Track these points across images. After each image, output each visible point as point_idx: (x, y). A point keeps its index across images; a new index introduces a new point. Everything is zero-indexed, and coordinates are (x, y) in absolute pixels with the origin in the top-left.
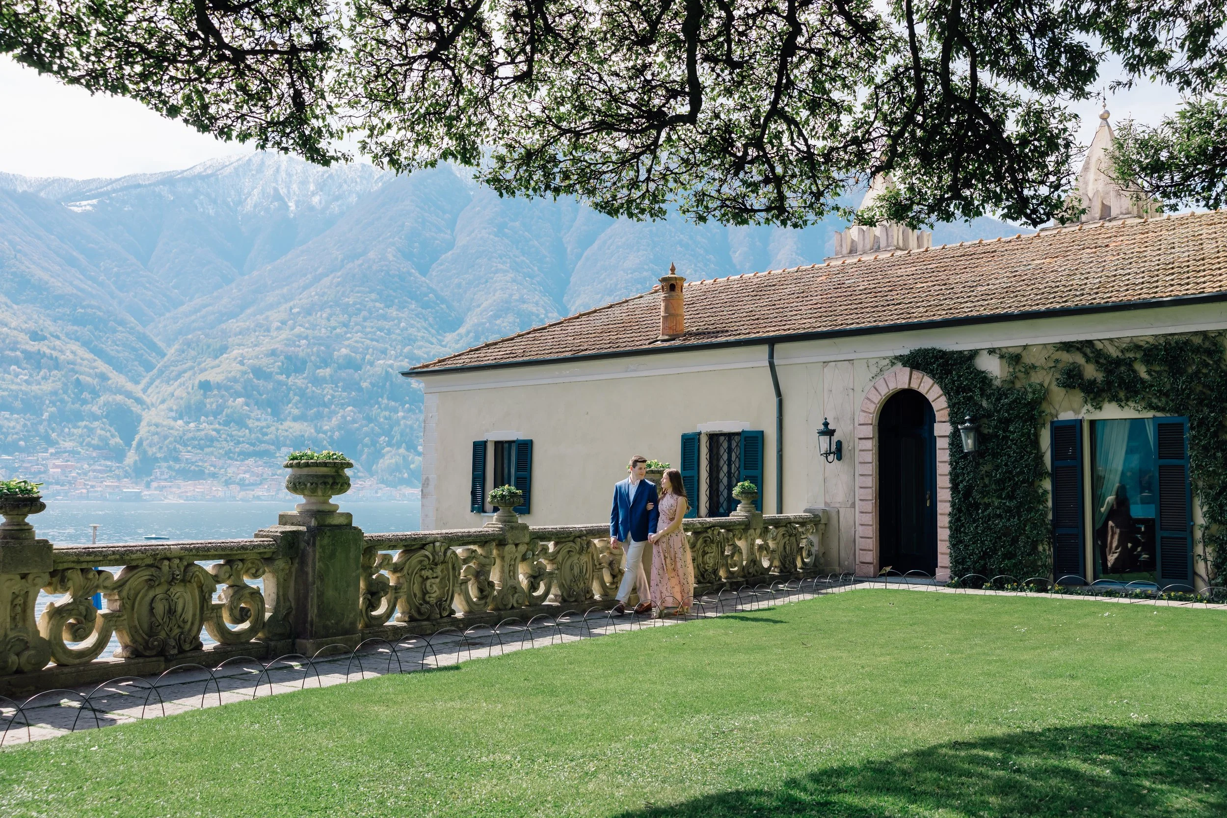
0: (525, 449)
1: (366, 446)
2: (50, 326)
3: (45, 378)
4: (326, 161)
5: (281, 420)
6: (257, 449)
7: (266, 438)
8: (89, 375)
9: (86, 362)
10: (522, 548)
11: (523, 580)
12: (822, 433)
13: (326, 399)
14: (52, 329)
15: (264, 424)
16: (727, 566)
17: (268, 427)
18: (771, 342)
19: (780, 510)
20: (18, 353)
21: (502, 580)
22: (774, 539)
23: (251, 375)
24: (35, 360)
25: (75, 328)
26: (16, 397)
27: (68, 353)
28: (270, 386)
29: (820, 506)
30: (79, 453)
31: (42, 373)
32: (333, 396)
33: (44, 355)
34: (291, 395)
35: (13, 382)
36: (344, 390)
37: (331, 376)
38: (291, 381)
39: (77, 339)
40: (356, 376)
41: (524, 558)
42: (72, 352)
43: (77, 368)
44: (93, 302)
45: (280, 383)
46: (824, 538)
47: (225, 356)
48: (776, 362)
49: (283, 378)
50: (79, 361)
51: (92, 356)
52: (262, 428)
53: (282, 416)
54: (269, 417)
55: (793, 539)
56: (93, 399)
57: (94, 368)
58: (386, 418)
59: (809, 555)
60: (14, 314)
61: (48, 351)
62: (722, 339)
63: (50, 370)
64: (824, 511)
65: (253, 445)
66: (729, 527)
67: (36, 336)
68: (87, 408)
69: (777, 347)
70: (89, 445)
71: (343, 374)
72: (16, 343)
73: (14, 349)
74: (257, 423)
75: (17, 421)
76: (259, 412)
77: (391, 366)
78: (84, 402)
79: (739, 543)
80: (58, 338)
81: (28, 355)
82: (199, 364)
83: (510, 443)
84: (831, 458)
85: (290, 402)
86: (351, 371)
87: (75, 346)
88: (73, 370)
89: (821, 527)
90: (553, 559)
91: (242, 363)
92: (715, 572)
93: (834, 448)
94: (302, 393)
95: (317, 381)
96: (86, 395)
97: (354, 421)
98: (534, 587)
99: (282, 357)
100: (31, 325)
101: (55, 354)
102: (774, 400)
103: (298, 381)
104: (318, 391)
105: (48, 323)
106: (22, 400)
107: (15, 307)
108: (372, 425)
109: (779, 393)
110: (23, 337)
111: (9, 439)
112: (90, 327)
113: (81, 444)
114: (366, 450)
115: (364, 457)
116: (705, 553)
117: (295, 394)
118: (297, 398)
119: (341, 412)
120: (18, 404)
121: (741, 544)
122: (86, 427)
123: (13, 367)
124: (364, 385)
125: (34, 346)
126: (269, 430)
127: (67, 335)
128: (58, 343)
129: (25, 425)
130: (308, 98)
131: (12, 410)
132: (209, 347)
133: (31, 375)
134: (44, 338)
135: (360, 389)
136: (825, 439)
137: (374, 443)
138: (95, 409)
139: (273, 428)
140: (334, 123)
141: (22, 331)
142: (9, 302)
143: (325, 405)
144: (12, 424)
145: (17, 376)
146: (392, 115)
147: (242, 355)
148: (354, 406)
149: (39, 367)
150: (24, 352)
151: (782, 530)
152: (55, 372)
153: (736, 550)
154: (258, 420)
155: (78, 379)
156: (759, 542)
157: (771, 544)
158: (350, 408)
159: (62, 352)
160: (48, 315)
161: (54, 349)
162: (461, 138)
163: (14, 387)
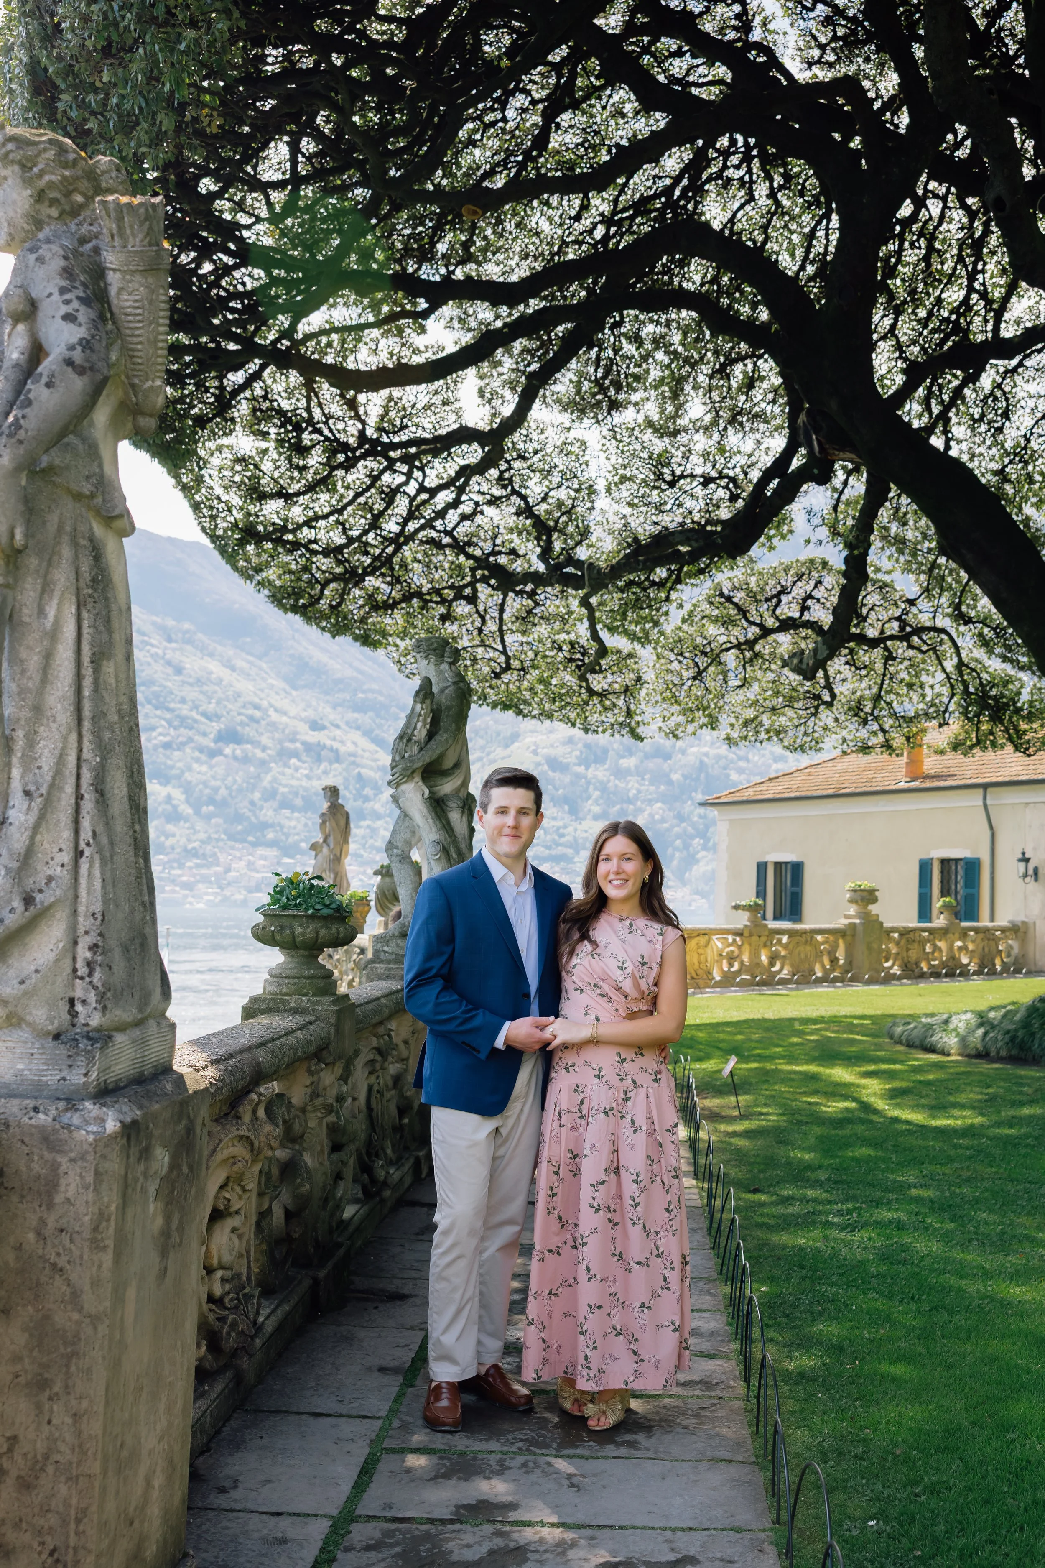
0: (797, 869)
1: (676, 849)
2: (332, 715)
3: (325, 772)
4: (641, 739)
5: (579, 819)
6: (553, 852)
7: (563, 840)
8: (371, 768)
9: (367, 754)
10: (763, 939)
11: (764, 959)
12: (1020, 860)
13: (631, 795)
14: (332, 717)
15: (560, 823)
16: (928, 961)
17: (565, 827)
18: (985, 786)
19: (992, 919)
20: (298, 745)
21: (750, 959)
22: (973, 942)
23: (546, 767)
24: (315, 752)
25: (356, 715)
26: (296, 794)
27: (349, 744)
28: (567, 779)
29: (1020, 918)
30: (362, 856)
31: (322, 767)
32: (639, 791)
33: (324, 747)
34: (591, 788)
35: (293, 777)
36: (651, 784)
37: (636, 767)
38: (590, 773)
39: (358, 728)
40: (666, 766)
41: (765, 946)
42: (354, 743)
43: (358, 760)
44: (375, 686)
45: (578, 776)
46: (1023, 942)
47: (516, 744)
48: (989, 802)
49: (581, 769)
50: (360, 752)
51: (373, 747)
52: (558, 829)
53: (581, 815)
54: (567, 816)
55: (992, 943)
56: (376, 795)
57: (376, 760)
58: (700, 817)
59: (1009, 955)
60: (293, 701)
61: (328, 743)
62: (949, 783)
63: (331, 763)
64: (1023, 922)
65: (548, 848)
66: (931, 931)
67: (316, 726)
68: (369, 805)
69: (989, 790)
70: (373, 847)
71: (651, 764)
72: (295, 733)
73: (293, 741)
74: (553, 823)
75: (298, 820)
76: (555, 810)
77: (706, 754)
78: (367, 799)
79: (939, 944)
80: (338, 726)
81: (308, 747)
82: (488, 754)
83: (786, 863)
84: (1028, 879)
85: (589, 798)
86: (659, 761)
87: (356, 736)
88: (354, 763)
89: (1020, 934)
90: (786, 947)
91: (535, 752)
92: (917, 964)
93: (1031, 872)
94: (603, 788)
95: (620, 773)
96: (368, 791)
97: (663, 820)
98: (772, 964)
99: (580, 746)
100: (310, 714)
101: (336, 745)
102: (988, 833)
103: (599, 773)
104: (622, 785)
105: (328, 710)
106: (303, 797)
107: (294, 693)
108: (683, 825)
109: (991, 827)
110: (303, 728)
111: (290, 840)
112: (371, 714)
113: (364, 846)
114: (677, 854)
115: (675, 863)
116: (908, 950)
117: (596, 789)
118: (597, 793)
119: (648, 810)
120: (299, 802)
121: (941, 944)
122: (368, 827)
123: (293, 761)
124: (675, 777)
125: (313, 737)
126: (566, 831)
127: (348, 723)
128: (338, 732)
129: (306, 825)
130: (632, 707)
131: (293, 809)
132: (498, 734)
133: (311, 770)
134: (323, 728)
135: (670, 782)
136: (1022, 865)
137: (686, 846)
138: (377, 806)
139: (570, 829)
140: (647, 717)
141: (302, 720)
142: (287, 688)
143: (630, 801)
144: (293, 823)
145: (297, 769)
146: (676, 708)
147: (535, 744)
148: (663, 802)
149: (319, 760)
150: (304, 743)
151: (981, 936)
152: (336, 765)
153: (936, 948)
154: (554, 819)
155: (359, 774)
156: (959, 944)
157: (971, 947)
158: (659, 805)
159: (342, 742)
160: (328, 702)
161: (334, 739)
162: (710, 716)
163: (294, 783)
